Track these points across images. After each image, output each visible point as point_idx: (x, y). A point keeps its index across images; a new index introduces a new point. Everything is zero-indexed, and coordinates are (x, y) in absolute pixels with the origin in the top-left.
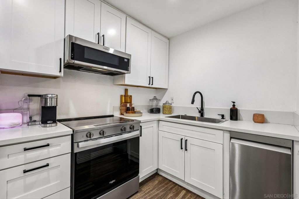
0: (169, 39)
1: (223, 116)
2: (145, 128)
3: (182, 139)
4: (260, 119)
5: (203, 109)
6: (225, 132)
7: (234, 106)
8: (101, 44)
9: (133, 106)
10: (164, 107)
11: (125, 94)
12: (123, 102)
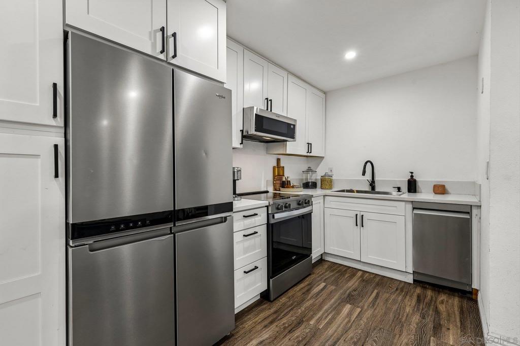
0: (325, 93)
1: (399, 189)
2: (316, 203)
3: (357, 215)
4: (441, 189)
5: (374, 182)
6: (408, 203)
7: (412, 176)
8: (269, 110)
9: (289, 180)
10: (322, 180)
11: (278, 165)
12: (277, 174)
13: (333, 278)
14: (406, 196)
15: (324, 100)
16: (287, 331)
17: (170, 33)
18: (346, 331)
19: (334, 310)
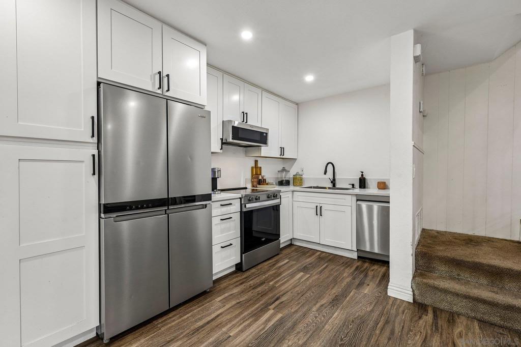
0: (297, 104)
1: (353, 185)
2: (285, 197)
3: (317, 206)
4: (383, 185)
5: (335, 180)
6: (354, 196)
7: (362, 175)
8: (245, 121)
9: (264, 178)
10: (294, 179)
11: (255, 166)
12: (254, 174)
13: (296, 257)
14: (357, 191)
15: (297, 109)
16: (251, 288)
17: (165, 74)
18: (295, 287)
19: (290, 276)
